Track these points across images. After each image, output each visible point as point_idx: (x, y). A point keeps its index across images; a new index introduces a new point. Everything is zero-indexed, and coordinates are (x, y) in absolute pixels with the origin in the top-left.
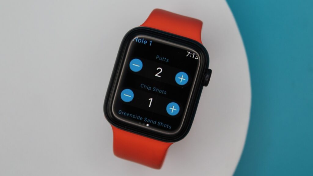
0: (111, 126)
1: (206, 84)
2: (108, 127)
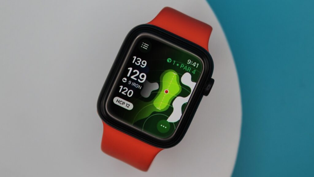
0: (103, 122)
1: (207, 93)
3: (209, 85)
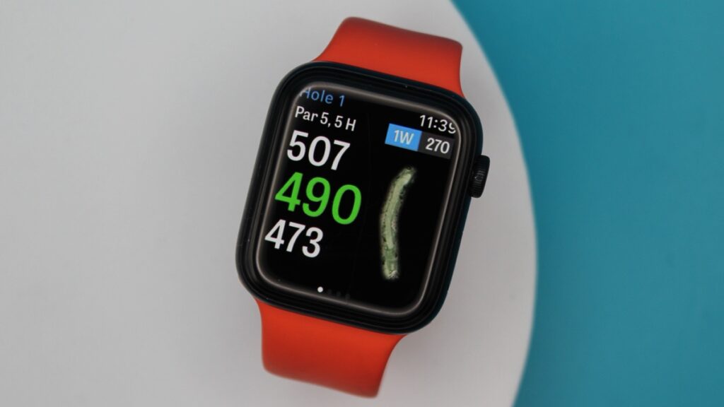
0: (256, 300)
1: (478, 192)
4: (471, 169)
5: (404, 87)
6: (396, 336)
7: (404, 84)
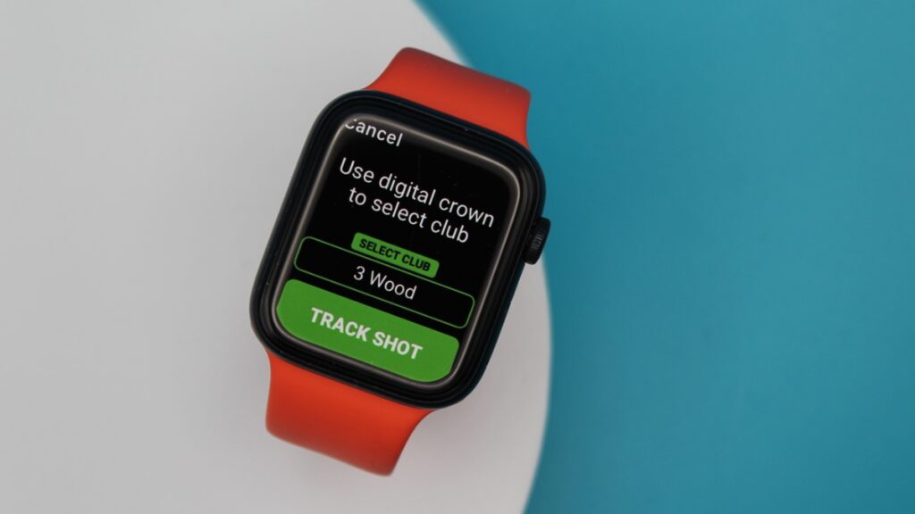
0: (268, 353)
1: (533, 258)
2: (258, 356)
3: (539, 237)
4: (528, 231)
5: (464, 130)
6: (425, 410)
7: (464, 127)
